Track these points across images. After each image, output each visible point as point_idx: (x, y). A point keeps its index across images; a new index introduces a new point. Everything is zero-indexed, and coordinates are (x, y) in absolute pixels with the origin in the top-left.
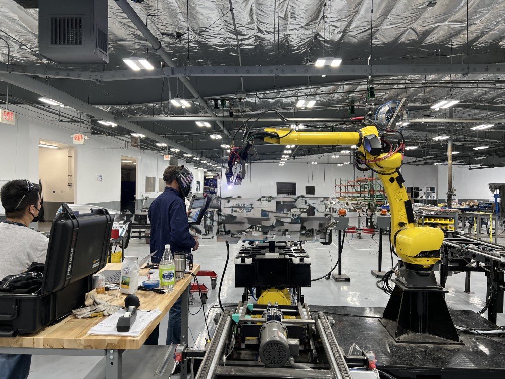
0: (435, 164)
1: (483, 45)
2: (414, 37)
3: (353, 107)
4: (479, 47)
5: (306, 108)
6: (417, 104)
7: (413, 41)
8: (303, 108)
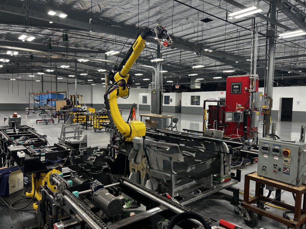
0: (92, 84)
1: (130, 24)
2: (98, 10)
3: (50, 45)
4: (127, 24)
5: (26, 41)
6: (88, 49)
7: (97, 12)
8: (24, 41)
